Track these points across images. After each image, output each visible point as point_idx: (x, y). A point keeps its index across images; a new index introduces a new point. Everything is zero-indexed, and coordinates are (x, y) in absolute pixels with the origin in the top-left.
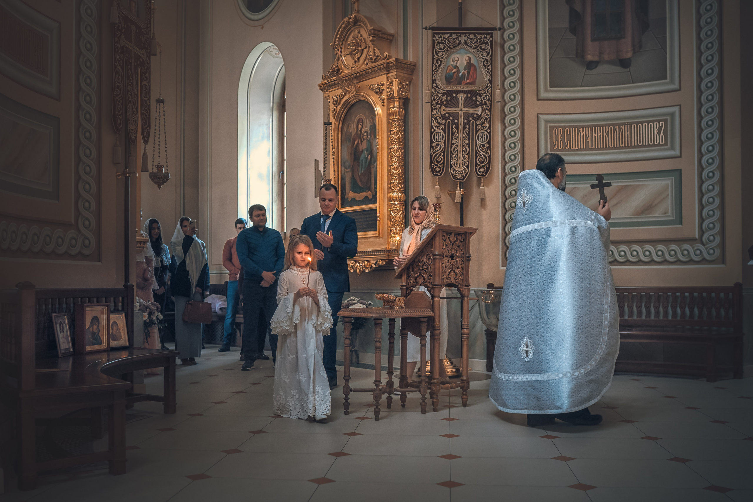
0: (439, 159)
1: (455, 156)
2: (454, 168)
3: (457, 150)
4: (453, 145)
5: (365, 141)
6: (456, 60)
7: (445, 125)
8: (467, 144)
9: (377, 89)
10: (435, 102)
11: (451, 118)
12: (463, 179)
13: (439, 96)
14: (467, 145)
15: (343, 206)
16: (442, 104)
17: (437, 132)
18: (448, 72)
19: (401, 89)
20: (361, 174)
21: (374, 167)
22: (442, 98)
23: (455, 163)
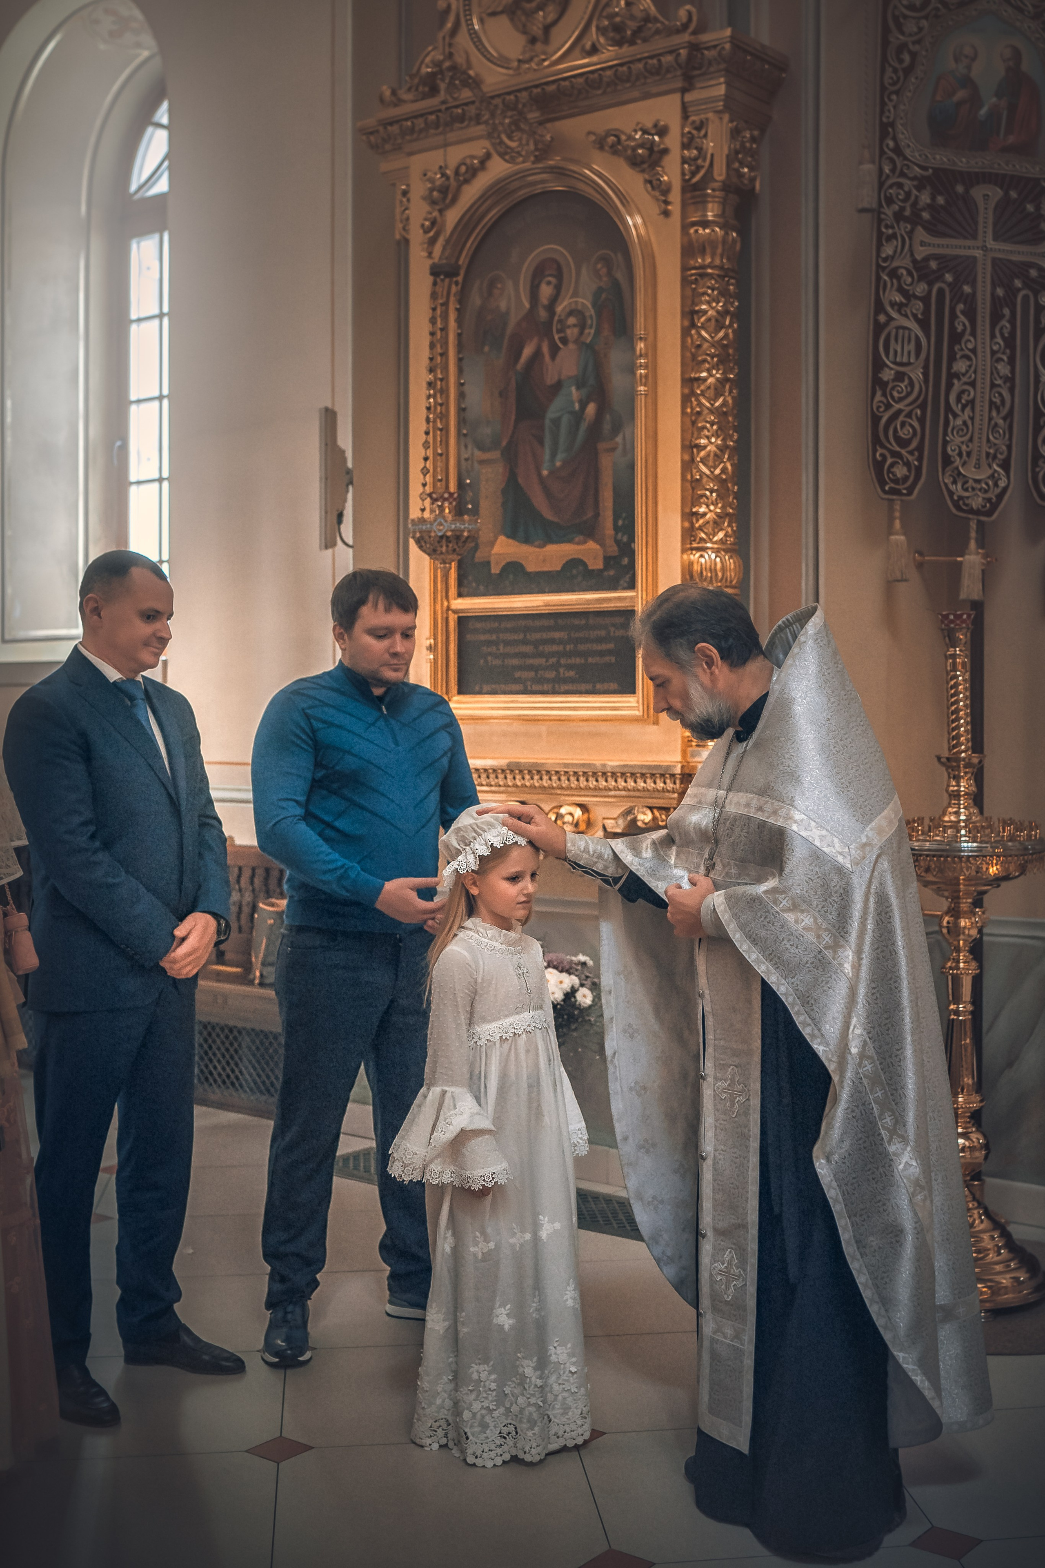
0: (904, 433)
1: (965, 423)
2: (957, 468)
3: (972, 402)
4: (956, 381)
5: (571, 346)
6: (966, 57)
7: (926, 300)
8: (1006, 379)
9: (641, 146)
10: (889, 212)
11: (949, 277)
12: (989, 513)
13: (906, 189)
14: (1005, 383)
15: (465, 590)
16: (915, 220)
17: (898, 328)
18: (938, 98)
19: (737, 152)
20: (551, 473)
21: (613, 449)
22: (917, 197)
23: (964, 447)
